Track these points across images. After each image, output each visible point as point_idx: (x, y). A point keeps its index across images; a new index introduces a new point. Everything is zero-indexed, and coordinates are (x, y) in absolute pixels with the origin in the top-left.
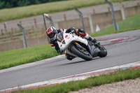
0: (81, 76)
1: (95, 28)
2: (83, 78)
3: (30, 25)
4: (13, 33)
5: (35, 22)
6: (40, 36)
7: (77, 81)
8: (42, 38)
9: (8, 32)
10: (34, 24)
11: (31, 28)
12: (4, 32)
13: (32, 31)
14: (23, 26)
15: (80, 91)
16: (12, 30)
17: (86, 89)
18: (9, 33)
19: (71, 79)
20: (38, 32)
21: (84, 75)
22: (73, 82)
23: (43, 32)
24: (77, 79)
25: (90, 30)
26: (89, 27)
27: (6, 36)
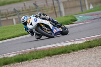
0: (80, 40)
1: (89, 6)
2: (81, 42)
3: (42, 4)
4: (30, 10)
5: (46, 2)
6: (50, 12)
7: (77, 44)
8: (51, 13)
9: (26, 9)
10: (45, 3)
11: (43, 6)
12: (24, 9)
13: (44, 8)
14: (38, 4)
15: (79, 51)
16: (30, 7)
17: (83, 50)
18: (28, 10)
19: (72, 43)
20: (49, 9)
21: (82, 40)
22: (74, 45)
23: (52, 9)
24: (76, 43)
25: (86, 7)
26: (85, 5)
27: (26, 12)
